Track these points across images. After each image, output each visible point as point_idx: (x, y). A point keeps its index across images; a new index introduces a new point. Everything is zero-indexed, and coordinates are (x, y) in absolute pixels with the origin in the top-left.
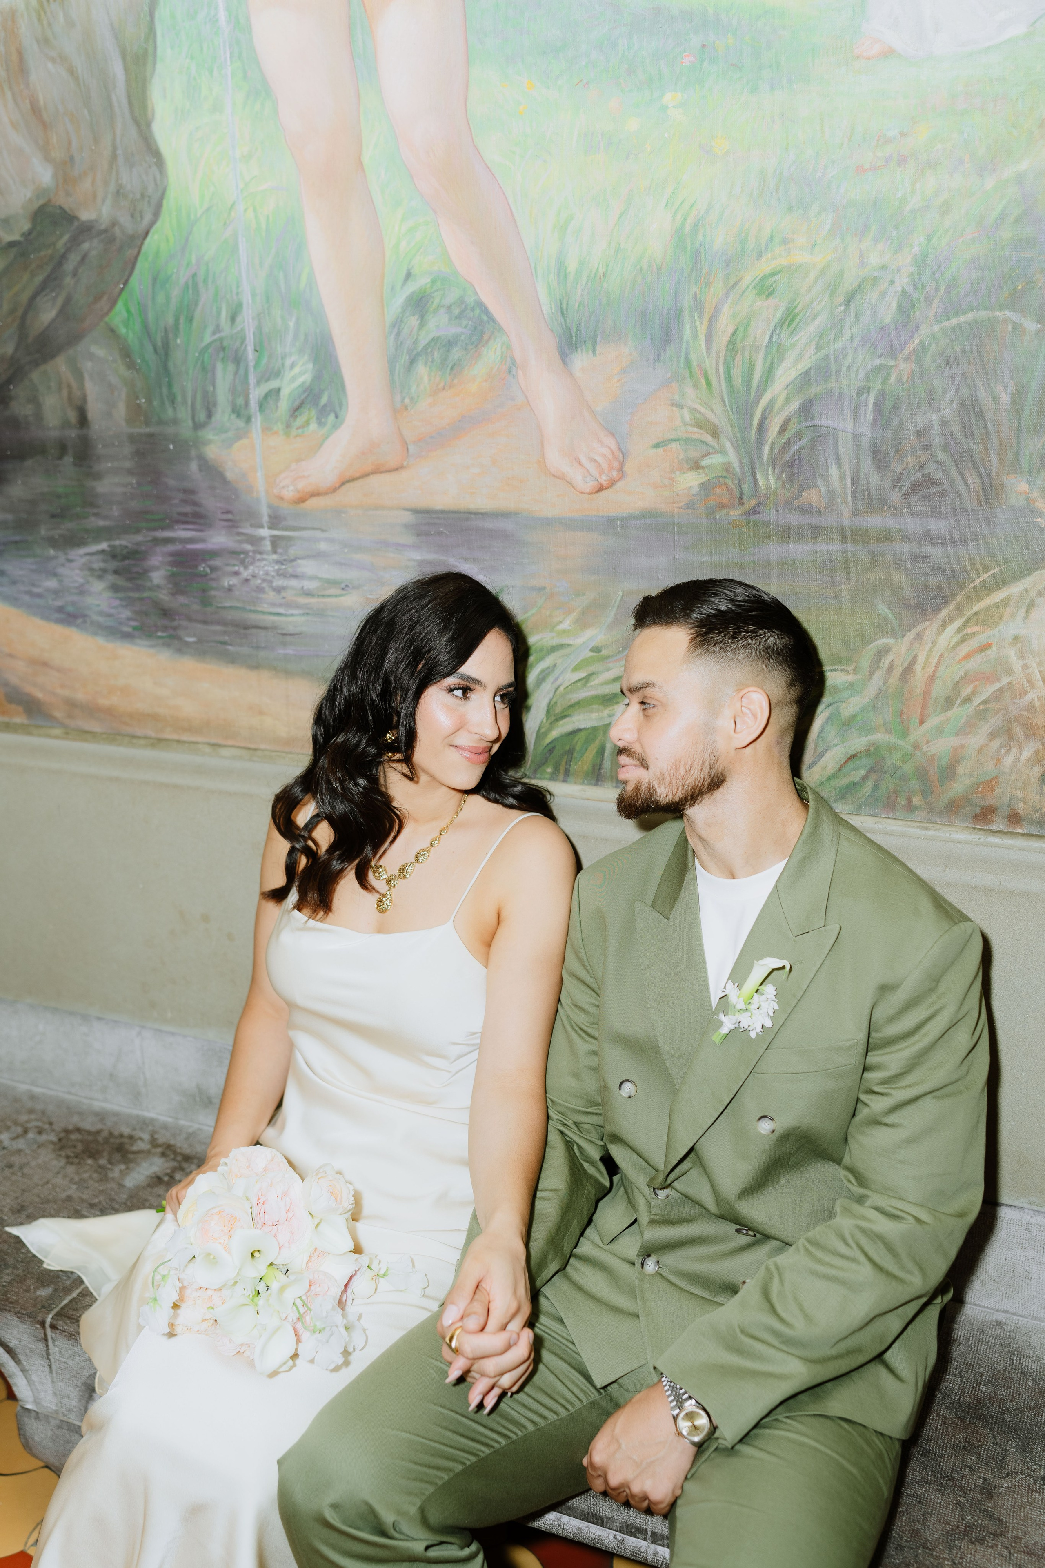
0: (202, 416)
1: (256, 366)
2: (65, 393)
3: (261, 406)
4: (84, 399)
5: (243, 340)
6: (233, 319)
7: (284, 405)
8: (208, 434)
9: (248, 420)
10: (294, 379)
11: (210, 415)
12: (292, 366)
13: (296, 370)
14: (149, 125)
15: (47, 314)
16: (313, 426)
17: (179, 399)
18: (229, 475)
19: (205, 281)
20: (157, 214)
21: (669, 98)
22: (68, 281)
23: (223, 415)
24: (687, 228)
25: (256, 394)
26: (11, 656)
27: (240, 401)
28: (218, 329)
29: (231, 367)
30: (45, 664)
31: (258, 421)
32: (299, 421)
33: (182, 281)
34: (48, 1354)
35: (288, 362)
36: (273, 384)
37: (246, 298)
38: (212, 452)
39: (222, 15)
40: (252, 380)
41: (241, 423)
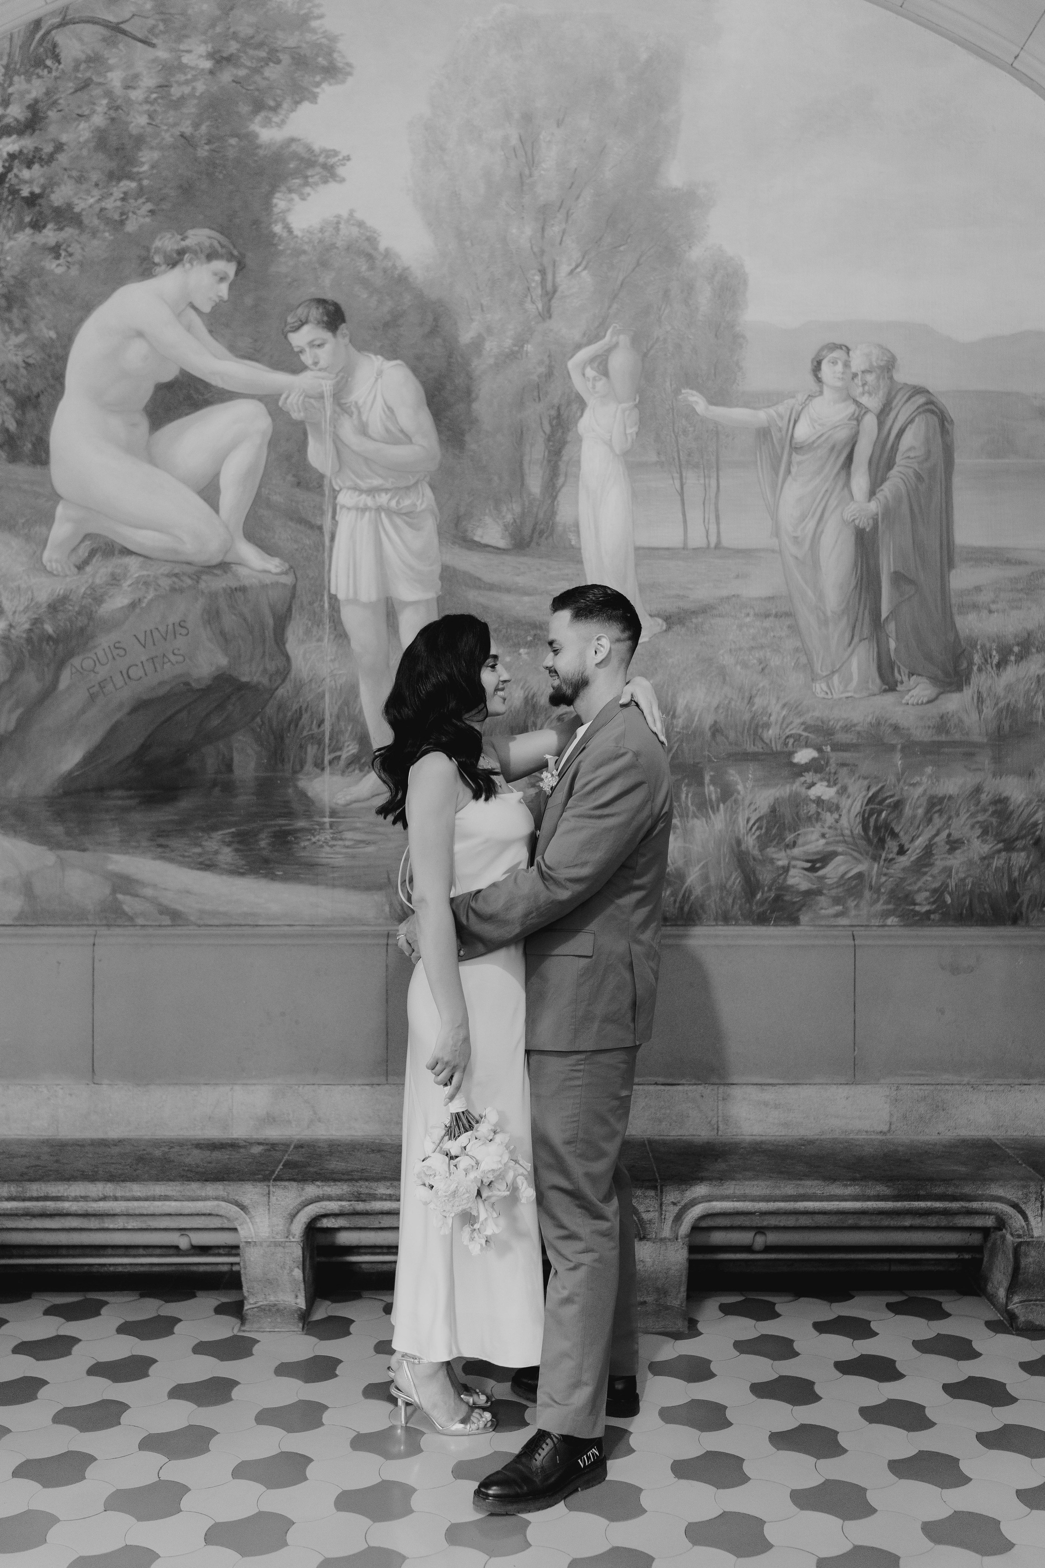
0: (298, 767)
1: (329, 746)
2: (221, 757)
3: (330, 763)
4: (232, 759)
5: (324, 735)
6: (319, 726)
7: (342, 762)
8: (300, 776)
9: (323, 769)
10: (348, 751)
11: (302, 767)
12: (348, 746)
13: (350, 747)
14: (284, 644)
15: (215, 721)
16: (357, 771)
17: (286, 760)
18: (310, 794)
19: (306, 710)
20: (283, 681)
21: (522, 651)
22: (230, 707)
23: (309, 767)
24: (530, 696)
25: (327, 758)
26: (165, 889)
27: (319, 761)
28: (311, 729)
29: (316, 747)
30: (188, 892)
31: (328, 770)
32: (350, 770)
33: (294, 709)
34: (269, 1202)
35: (346, 744)
36: (338, 754)
37: (327, 716)
38: (302, 784)
39: (326, 605)
40: (327, 751)
41: (318, 771)
